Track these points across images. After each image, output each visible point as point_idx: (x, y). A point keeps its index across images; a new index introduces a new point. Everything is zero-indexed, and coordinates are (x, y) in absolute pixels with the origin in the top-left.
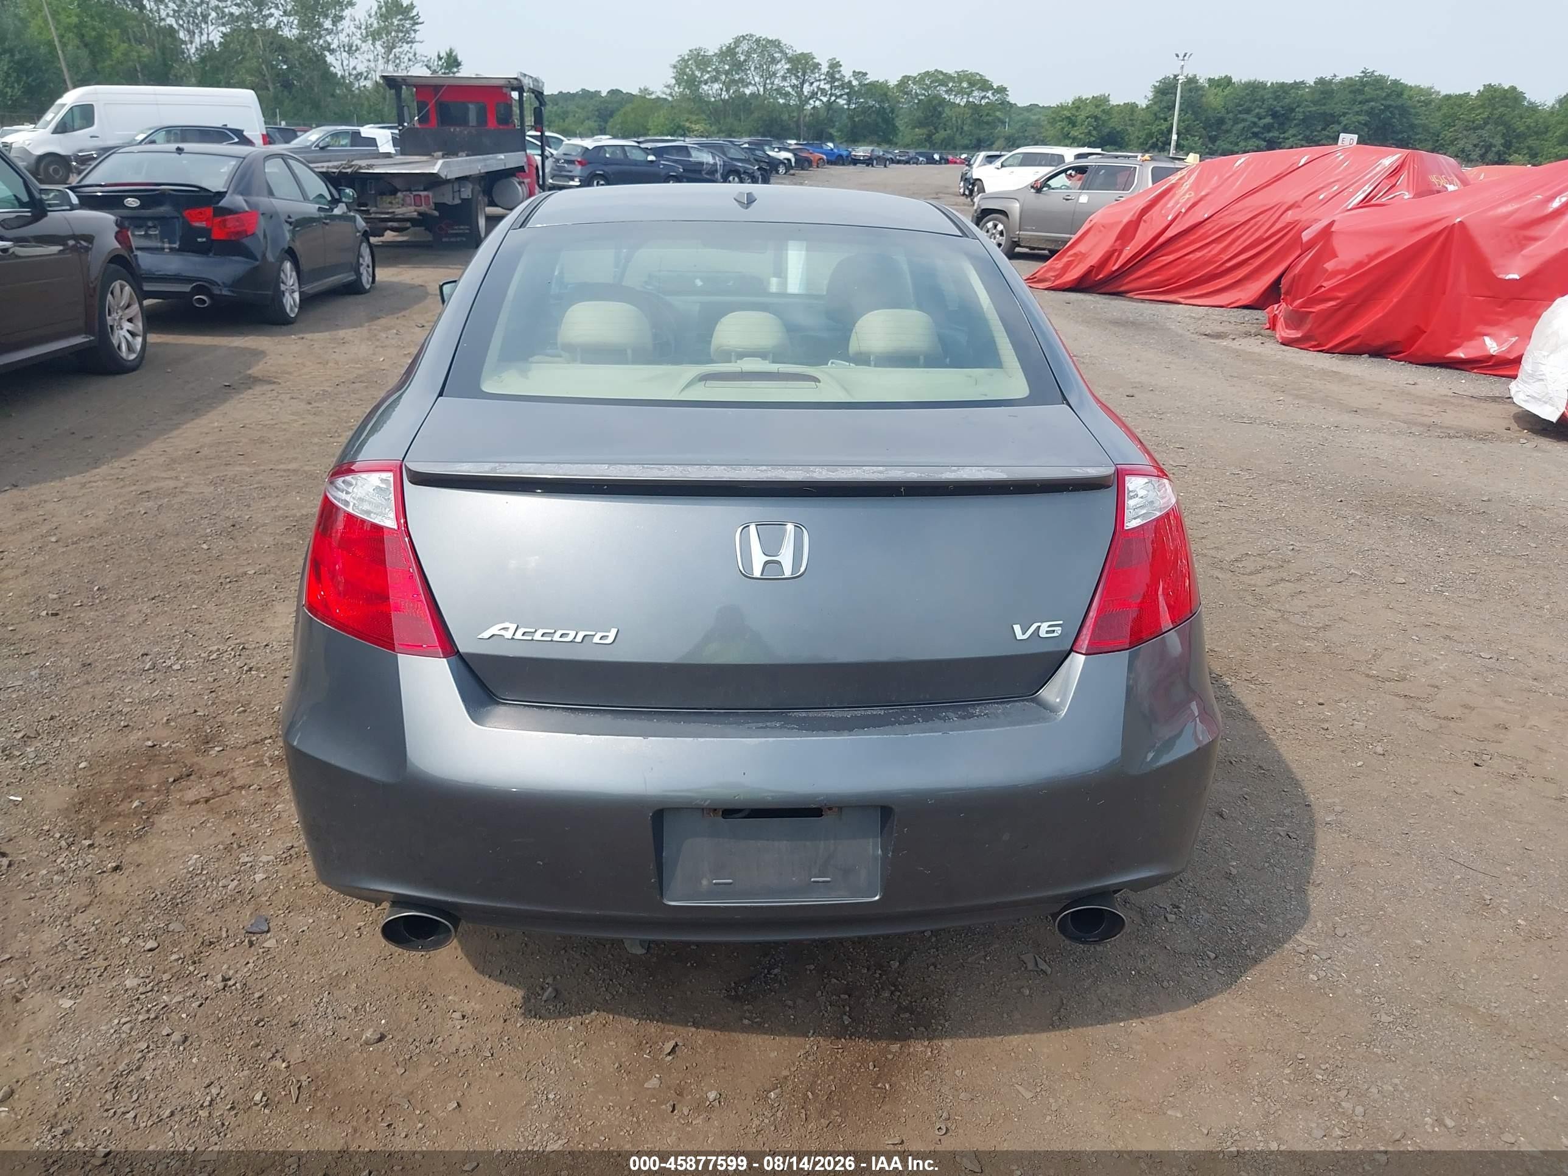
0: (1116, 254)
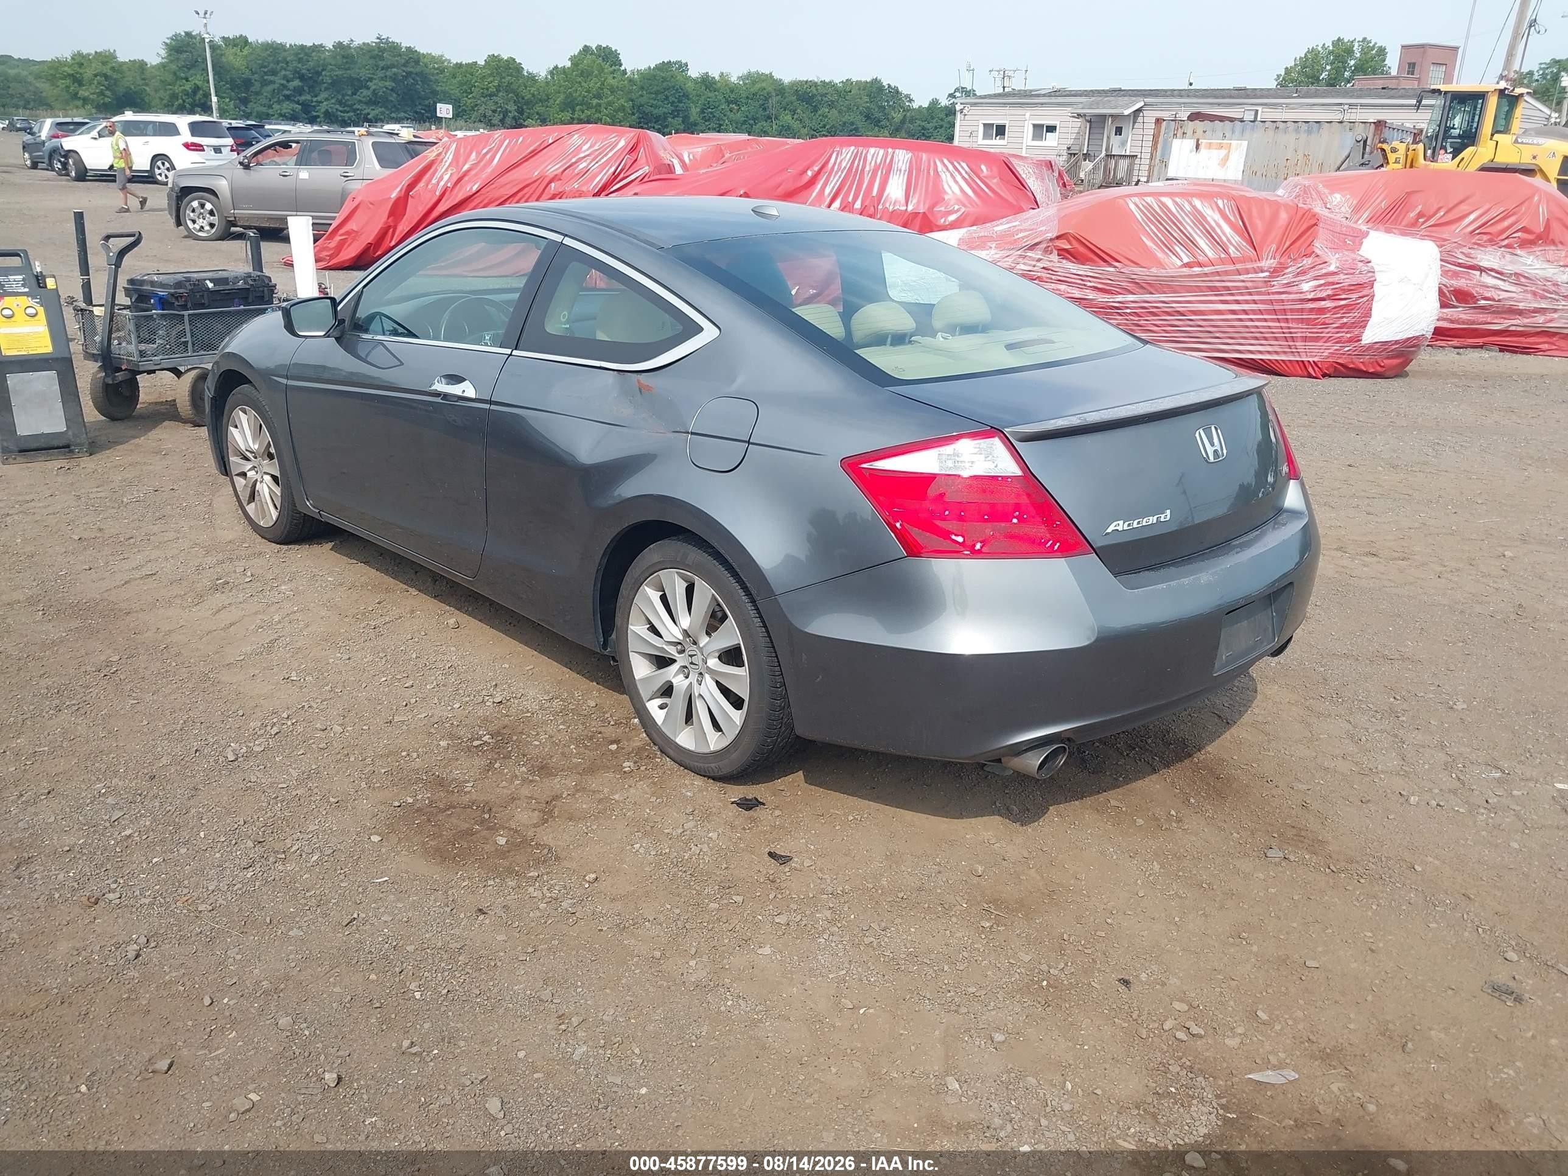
0: (391, 230)
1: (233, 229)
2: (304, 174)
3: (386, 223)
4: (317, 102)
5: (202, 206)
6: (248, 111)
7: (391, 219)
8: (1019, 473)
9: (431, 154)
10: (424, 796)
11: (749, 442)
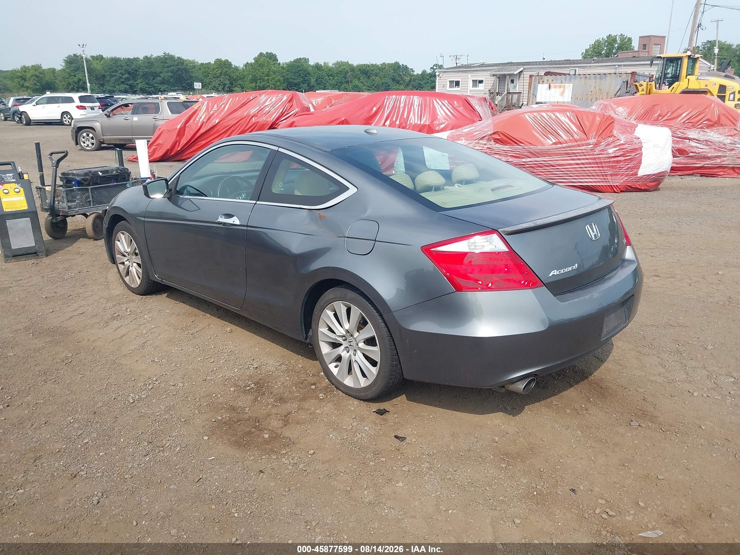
0: (178, 143)
1: (103, 145)
2: (135, 118)
3: (175, 139)
4: (136, 84)
5: (88, 135)
6: (104, 89)
7: (178, 137)
8: (507, 250)
9: (195, 107)
10: (226, 416)
11: (375, 241)
